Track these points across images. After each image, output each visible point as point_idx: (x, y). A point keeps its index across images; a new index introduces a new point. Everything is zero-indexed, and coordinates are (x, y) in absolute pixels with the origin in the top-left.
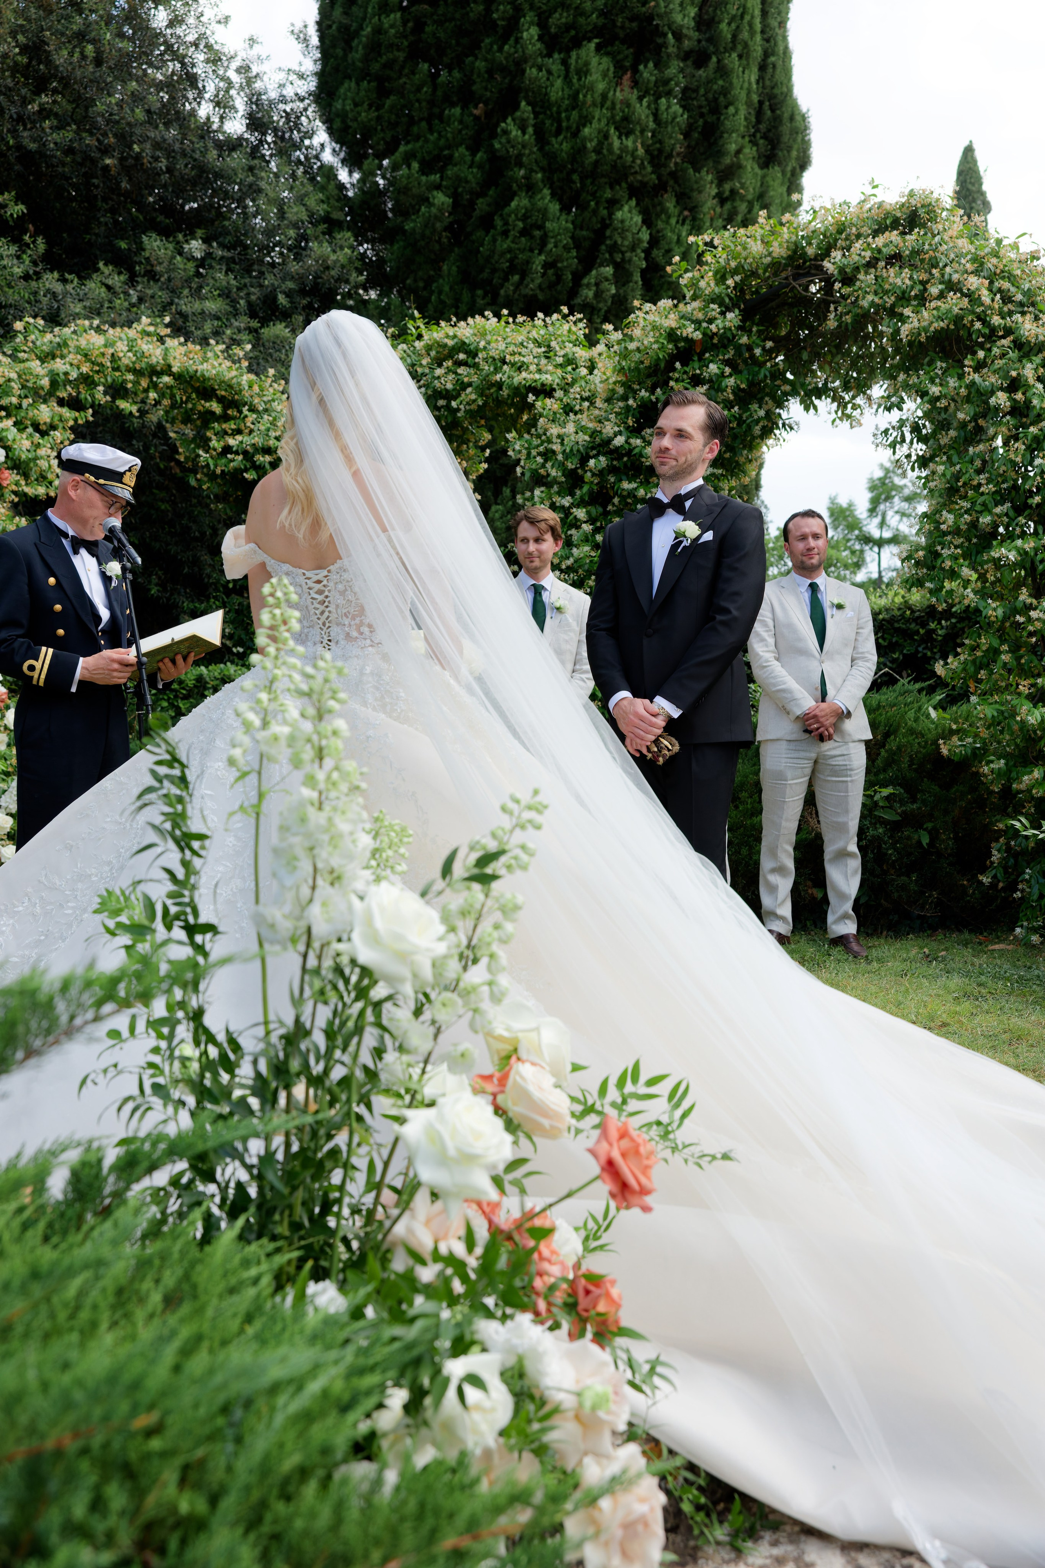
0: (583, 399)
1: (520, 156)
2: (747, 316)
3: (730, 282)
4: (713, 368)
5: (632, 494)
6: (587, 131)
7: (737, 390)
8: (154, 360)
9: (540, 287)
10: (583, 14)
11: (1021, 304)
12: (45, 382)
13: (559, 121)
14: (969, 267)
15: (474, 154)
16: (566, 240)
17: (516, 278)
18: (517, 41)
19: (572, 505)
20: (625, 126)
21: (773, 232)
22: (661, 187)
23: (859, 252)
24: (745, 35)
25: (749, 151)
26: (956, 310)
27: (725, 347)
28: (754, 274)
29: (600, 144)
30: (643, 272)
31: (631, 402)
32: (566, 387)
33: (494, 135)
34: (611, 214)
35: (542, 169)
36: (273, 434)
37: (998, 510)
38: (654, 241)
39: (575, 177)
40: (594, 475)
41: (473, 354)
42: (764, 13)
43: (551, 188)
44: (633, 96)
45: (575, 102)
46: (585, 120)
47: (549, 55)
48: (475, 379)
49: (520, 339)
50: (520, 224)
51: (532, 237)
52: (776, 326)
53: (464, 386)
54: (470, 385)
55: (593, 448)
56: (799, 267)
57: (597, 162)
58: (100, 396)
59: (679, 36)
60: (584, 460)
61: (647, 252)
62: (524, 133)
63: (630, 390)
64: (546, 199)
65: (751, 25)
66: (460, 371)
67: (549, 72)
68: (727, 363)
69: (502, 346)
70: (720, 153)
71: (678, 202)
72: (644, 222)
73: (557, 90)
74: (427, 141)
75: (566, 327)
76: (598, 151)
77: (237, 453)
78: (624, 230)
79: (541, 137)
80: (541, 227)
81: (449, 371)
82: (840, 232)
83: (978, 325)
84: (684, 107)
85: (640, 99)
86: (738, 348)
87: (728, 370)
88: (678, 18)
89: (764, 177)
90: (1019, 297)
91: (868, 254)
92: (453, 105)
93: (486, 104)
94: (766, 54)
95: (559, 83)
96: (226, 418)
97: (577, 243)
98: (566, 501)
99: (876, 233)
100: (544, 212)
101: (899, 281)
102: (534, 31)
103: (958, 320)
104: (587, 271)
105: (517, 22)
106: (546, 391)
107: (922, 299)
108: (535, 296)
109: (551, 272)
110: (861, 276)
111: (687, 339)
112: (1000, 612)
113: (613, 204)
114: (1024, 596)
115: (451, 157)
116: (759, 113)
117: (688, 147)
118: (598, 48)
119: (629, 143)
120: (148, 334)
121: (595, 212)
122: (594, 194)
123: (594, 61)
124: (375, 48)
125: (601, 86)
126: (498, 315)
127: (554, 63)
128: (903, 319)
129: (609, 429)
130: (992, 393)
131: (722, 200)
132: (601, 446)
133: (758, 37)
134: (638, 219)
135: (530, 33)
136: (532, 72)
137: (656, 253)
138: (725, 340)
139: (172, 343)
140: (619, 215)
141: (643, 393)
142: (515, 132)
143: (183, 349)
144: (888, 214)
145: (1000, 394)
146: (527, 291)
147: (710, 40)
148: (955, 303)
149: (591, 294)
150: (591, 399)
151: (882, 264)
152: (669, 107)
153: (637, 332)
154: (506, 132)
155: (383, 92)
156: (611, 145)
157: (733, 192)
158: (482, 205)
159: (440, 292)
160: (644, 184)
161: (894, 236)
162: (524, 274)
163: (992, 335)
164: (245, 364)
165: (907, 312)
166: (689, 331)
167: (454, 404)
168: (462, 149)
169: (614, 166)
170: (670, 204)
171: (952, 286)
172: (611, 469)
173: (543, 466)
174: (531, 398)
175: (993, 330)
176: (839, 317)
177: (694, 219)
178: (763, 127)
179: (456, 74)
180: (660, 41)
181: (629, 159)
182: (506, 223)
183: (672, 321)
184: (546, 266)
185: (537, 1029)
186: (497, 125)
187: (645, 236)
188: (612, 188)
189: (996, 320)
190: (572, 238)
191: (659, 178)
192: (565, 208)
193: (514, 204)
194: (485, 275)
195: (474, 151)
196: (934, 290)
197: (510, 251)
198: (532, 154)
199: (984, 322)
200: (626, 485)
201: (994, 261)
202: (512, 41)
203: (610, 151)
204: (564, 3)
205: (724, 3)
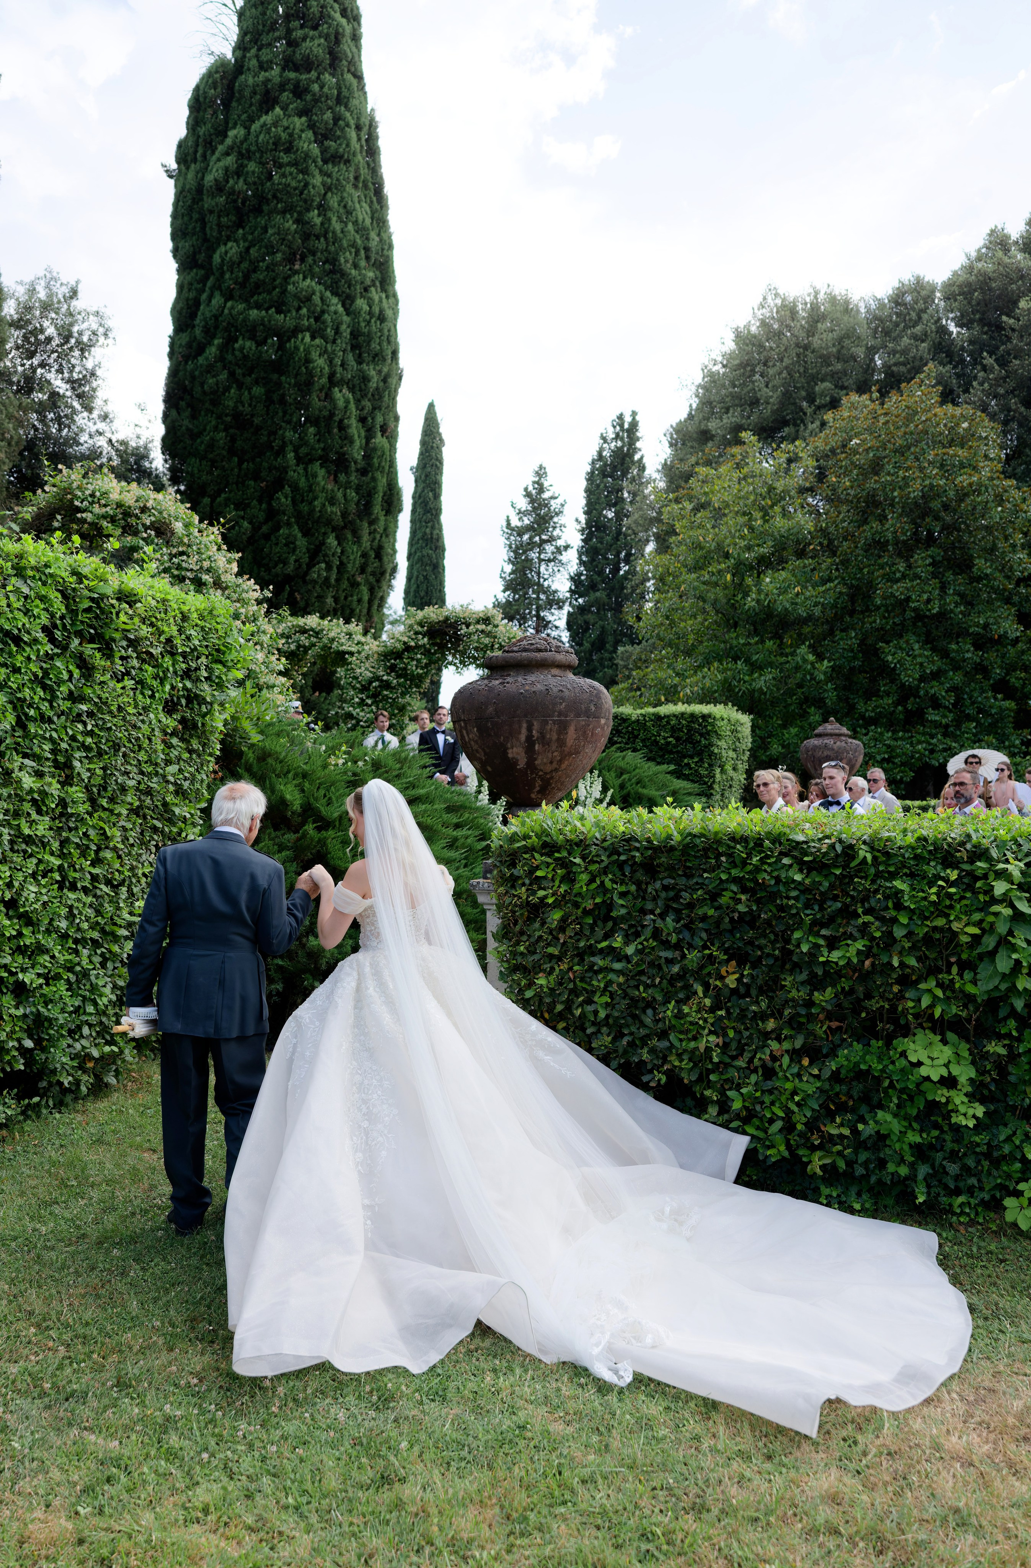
0: (367, 659)
1: (285, 510)
6: (316, 502)
10: (315, 449)
13: (303, 497)
16: (304, 550)
18: (284, 457)
20: (332, 501)
21: (439, 612)
22: (345, 527)
24: (382, 462)
29: (321, 508)
33: (271, 498)
34: (323, 539)
35: (295, 517)
38: (342, 552)
39: (310, 522)
41: (318, 633)
43: (298, 526)
44: (336, 488)
45: (310, 490)
46: (315, 498)
47: (299, 466)
50: (284, 541)
55: (374, 679)
56: (449, 626)
57: (319, 517)
59: (355, 463)
62: (287, 500)
64: (296, 531)
65: (385, 457)
67: (299, 474)
70: (370, 514)
73: (303, 483)
75: (354, 626)
76: (320, 511)
79: (294, 502)
80: (293, 543)
82: (463, 617)
84: (357, 493)
85: (339, 489)
88: (356, 455)
89: (387, 524)
92: (250, 480)
93: (267, 483)
95: (303, 479)
97: (308, 550)
99: (475, 622)
100: (295, 537)
101: (485, 641)
102: (292, 454)
105: (284, 448)
107: (494, 648)
110: (472, 636)
117: (358, 511)
118: (321, 465)
119: (334, 509)
121: (317, 538)
122: (317, 530)
123: (319, 471)
124: (211, 446)
125: (323, 483)
127: (300, 469)
128: (486, 653)
132: (377, 678)
134: (336, 543)
137: (344, 558)
142: (283, 500)
144: (478, 616)
147: (369, 465)
150: (371, 659)
151: (479, 633)
152: (351, 493)
154: (278, 498)
156: (326, 509)
157: (375, 530)
158: (265, 529)
160: (339, 527)
161: (483, 626)
162: (285, 564)
169: (326, 518)
173: (351, 681)
174: (346, 655)
179: (252, 466)
180: (347, 464)
181: (333, 515)
182: (277, 539)
184: (296, 561)
186: (273, 494)
187: (339, 550)
188: (325, 528)
191: (345, 523)
192: (304, 535)
193: (281, 531)
195: (261, 504)
198: (290, 509)
202: (281, 457)
203: (326, 512)
204: (306, 444)
205: (375, 449)
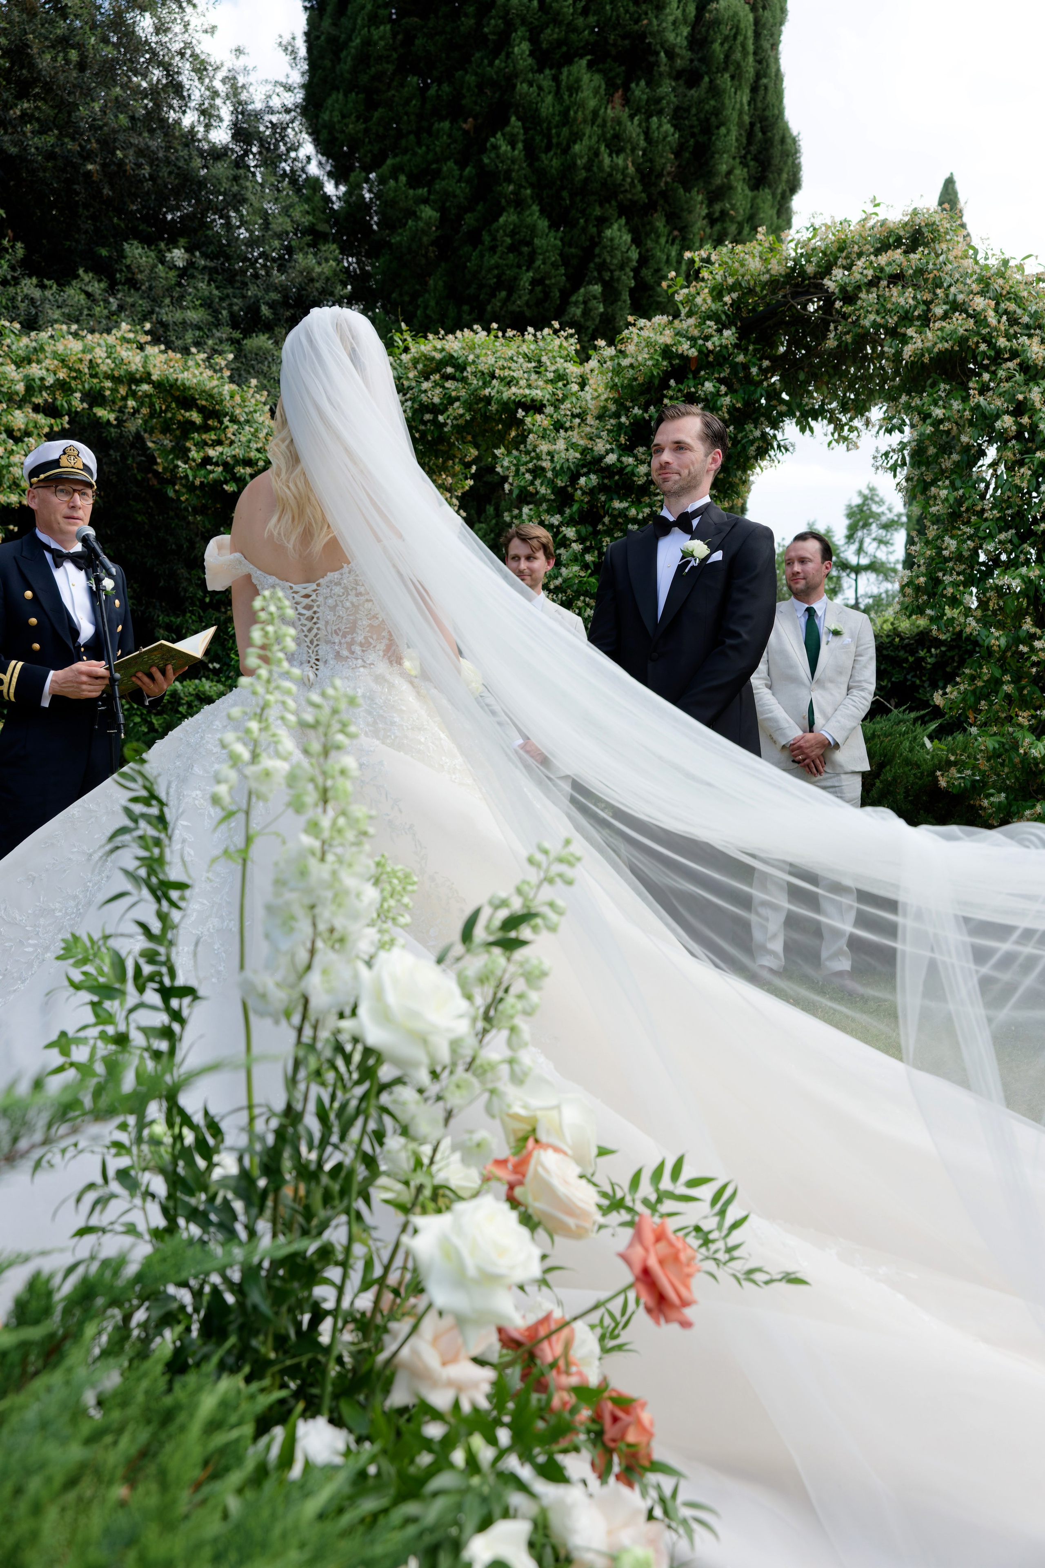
0: (574, 416)
1: (509, 171)
2: (743, 335)
3: (727, 299)
4: (709, 386)
5: (623, 513)
6: (577, 148)
7: (732, 410)
8: (133, 368)
9: (527, 304)
10: (575, 30)
11: (1027, 326)
12: (20, 387)
13: (549, 137)
14: (975, 287)
15: (462, 168)
16: (554, 257)
17: (504, 294)
18: (508, 55)
19: (561, 524)
20: (616, 144)
21: (772, 250)
22: (651, 207)
23: (862, 270)
24: (738, 56)
25: (740, 172)
26: (961, 331)
27: (721, 365)
28: (751, 291)
29: (590, 161)
30: (632, 291)
31: (623, 419)
32: (557, 403)
33: (483, 150)
34: (600, 232)
35: (532, 185)
36: (254, 446)
37: (1002, 536)
38: (643, 260)
39: (565, 194)
40: (584, 493)
41: (461, 368)
42: (757, 35)
43: (539, 204)
44: (625, 114)
45: (565, 118)
46: (576, 137)
47: (540, 71)
48: (463, 393)
49: (510, 353)
50: (508, 240)
51: (521, 254)
52: (774, 346)
53: (451, 401)
54: (457, 399)
55: (583, 466)
56: (797, 285)
57: (586, 179)
58: (77, 402)
59: (671, 55)
60: (574, 478)
61: (636, 271)
62: (513, 148)
63: (622, 407)
64: (534, 215)
65: (743, 45)
66: (448, 384)
67: (540, 88)
68: (721, 381)
69: (491, 360)
70: (710, 174)
71: (667, 222)
72: (633, 241)
73: (548, 106)
74: (415, 154)
75: (557, 342)
76: (588, 168)
77: (217, 464)
78: (613, 249)
79: (530, 152)
80: (529, 243)
81: (436, 384)
82: (841, 249)
83: (983, 347)
84: (675, 126)
85: (632, 117)
86: (734, 366)
87: (723, 389)
88: (671, 37)
89: (754, 199)
90: (1026, 319)
91: (870, 273)
92: (442, 119)
93: (475, 118)
94: (758, 76)
95: (550, 99)
96: (206, 428)
97: (565, 260)
98: (556, 520)
99: (877, 252)
100: (533, 228)
101: (902, 301)
102: (525, 46)
103: (963, 341)
104: (575, 289)
105: (508, 37)
106: (536, 407)
107: (926, 320)
108: (522, 313)
109: (539, 289)
110: (863, 295)
111: (682, 357)
112: (1003, 641)
113: (603, 222)
114: (1028, 625)
115: (439, 171)
116: (750, 134)
117: (679, 166)
118: (590, 65)
119: (620, 161)
120: (128, 341)
121: (584, 230)
122: (583, 212)
123: (586, 78)
124: (363, 59)
125: (592, 103)
126: (488, 330)
127: (545, 79)
128: (905, 340)
129: (600, 447)
130: (998, 416)
131: (712, 220)
132: (592, 463)
133: (751, 59)
134: (627, 238)
135: (522, 48)
136: (522, 88)
137: (646, 273)
138: (721, 358)
139: (152, 350)
140: (608, 233)
141: (636, 411)
142: (505, 148)
143: (163, 357)
144: (891, 232)
145: (1006, 418)
146: (514, 308)
147: (702, 60)
148: (960, 324)
149: (579, 312)
150: (582, 416)
151: (884, 283)
152: (660, 126)
153: (631, 348)
154: (495, 147)
155: (371, 104)
156: (601, 162)
157: (723, 213)
158: (470, 220)
159: (426, 307)
160: (633, 203)
161: (897, 255)
162: (511, 290)
163: (998, 357)
164: (227, 373)
165: (910, 332)
166: (685, 347)
167: (441, 418)
168: (451, 164)
169: (604, 184)
170: (660, 224)
171: (956, 307)
172: (602, 488)
173: (532, 483)
174: (521, 413)
175: (999, 352)
176: (839, 338)
177: (684, 239)
178: (753, 149)
179: (446, 88)
180: (652, 59)
181: (619, 177)
182: (494, 239)
183: (667, 338)
184: (534, 282)
185: (558, 1107)
186: (487, 139)
187: (634, 255)
188: (601, 206)
189: (1002, 342)
190: (561, 255)
191: (649, 196)
192: (554, 225)
193: (502, 220)
194: (472, 291)
195: (462, 165)
196: (939, 311)
197: (497, 266)
198: (521, 170)
199: (990, 344)
200: (617, 504)
201: (1001, 281)
202: (503, 56)
203: (601, 168)
204: (556, 19)
205: (717, 22)
